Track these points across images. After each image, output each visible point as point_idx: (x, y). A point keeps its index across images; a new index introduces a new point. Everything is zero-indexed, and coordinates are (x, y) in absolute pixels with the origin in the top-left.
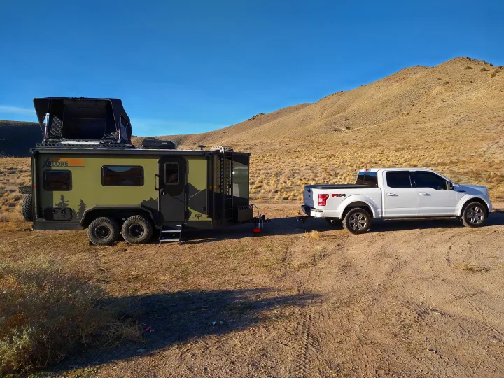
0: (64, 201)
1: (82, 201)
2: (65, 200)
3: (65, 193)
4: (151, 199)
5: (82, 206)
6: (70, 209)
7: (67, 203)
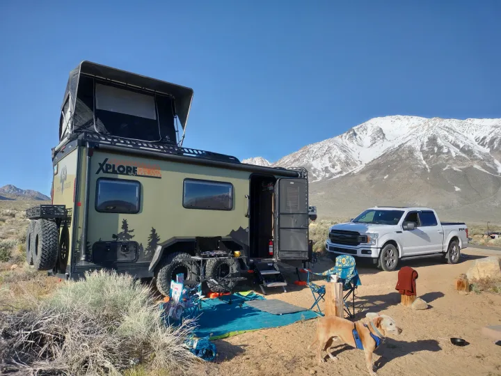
0: (126, 230)
1: (154, 231)
2: (129, 229)
3: (130, 218)
4: (241, 228)
5: (154, 238)
6: (135, 243)
7: (131, 234)
